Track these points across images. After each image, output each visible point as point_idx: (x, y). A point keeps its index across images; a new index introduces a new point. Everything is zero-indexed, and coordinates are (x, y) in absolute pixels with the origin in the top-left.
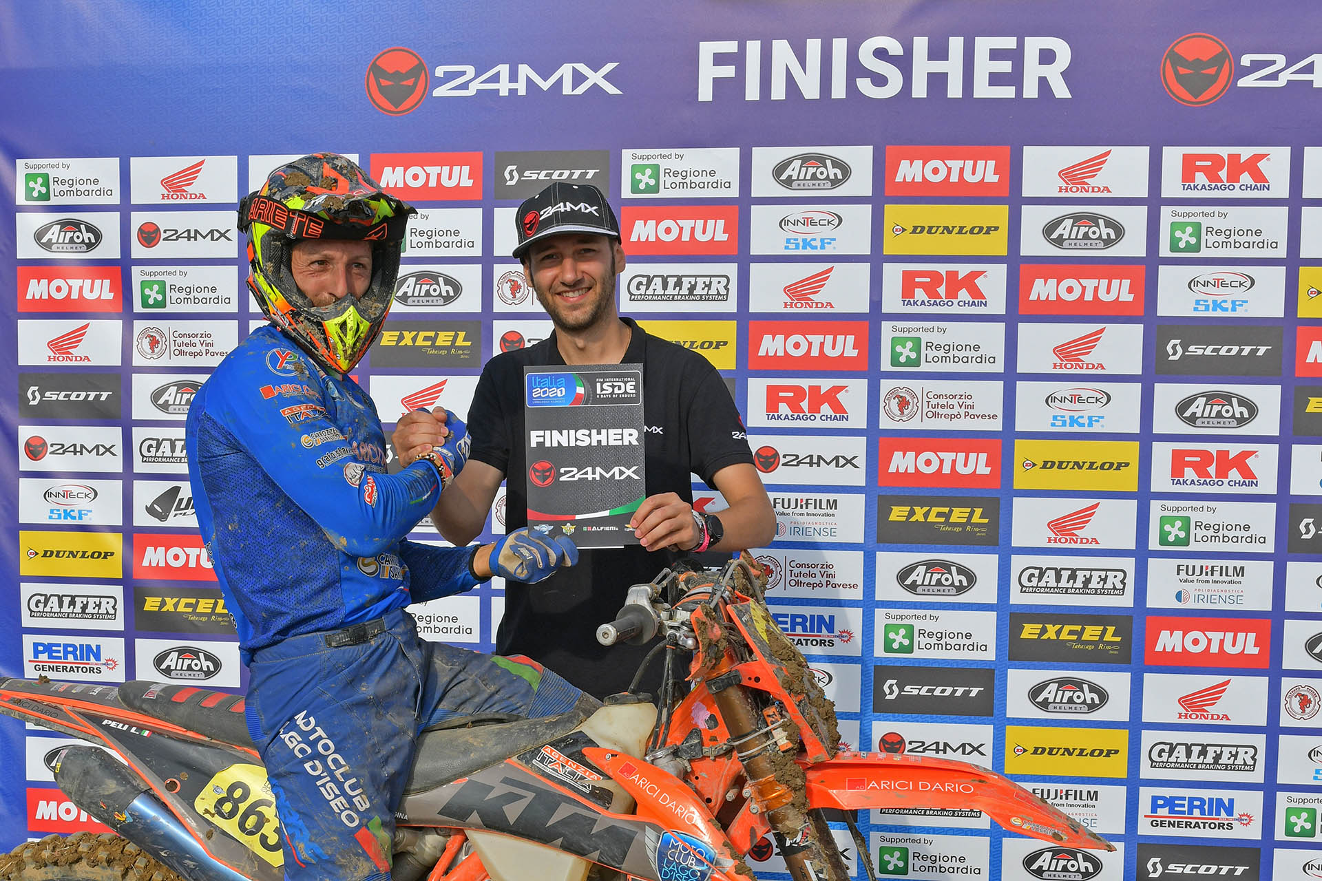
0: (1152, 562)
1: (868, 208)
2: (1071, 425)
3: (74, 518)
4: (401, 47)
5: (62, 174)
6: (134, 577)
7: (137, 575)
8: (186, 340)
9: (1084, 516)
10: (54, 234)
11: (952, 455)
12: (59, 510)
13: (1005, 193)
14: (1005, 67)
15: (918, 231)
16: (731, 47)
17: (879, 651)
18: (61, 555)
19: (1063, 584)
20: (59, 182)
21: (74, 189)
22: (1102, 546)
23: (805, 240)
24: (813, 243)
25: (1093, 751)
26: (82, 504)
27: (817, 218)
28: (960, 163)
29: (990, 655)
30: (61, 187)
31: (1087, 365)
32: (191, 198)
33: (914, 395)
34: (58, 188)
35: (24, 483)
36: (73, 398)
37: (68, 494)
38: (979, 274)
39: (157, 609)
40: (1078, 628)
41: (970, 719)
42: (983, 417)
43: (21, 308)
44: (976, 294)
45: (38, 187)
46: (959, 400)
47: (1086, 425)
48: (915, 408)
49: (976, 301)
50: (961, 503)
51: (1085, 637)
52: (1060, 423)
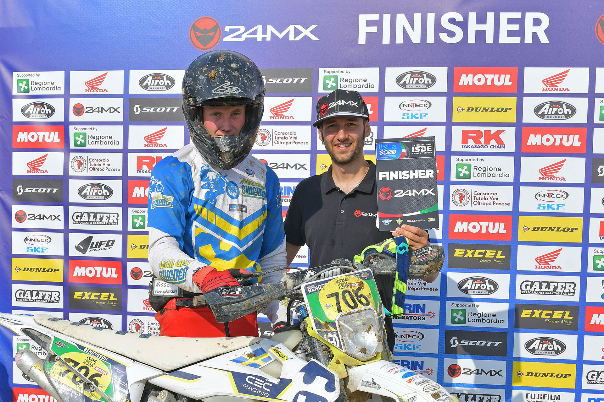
0: (589, 279)
1: (445, 98)
2: (548, 209)
3: (39, 252)
4: (207, 16)
5: (35, 79)
6: (69, 282)
7: (70, 281)
8: (96, 163)
9: (554, 256)
10: (31, 109)
11: (487, 224)
12: (32, 248)
13: (515, 91)
14: (516, 27)
15: (471, 109)
16: (375, 17)
17: (448, 323)
18: (32, 270)
19: (543, 289)
20: (34, 83)
21: (41, 87)
22: (563, 270)
23: (412, 114)
24: (416, 116)
25: (558, 375)
26: (44, 245)
27: (418, 103)
28: (492, 76)
29: (505, 325)
30: (35, 86)
31: (557, 178)
32: (100, 91)
33: (467, 193)
34: (34, 86)
35: (14, 233)
36: (39, 191)
37: (37, 240)
38: (501, 132)
39: (80, 298)
40: (551, 312)
41: (494, 358)
42: (503, 204)
43: (14, 146)
44: (500, 142)
45: (23, 86)
46: (490, 196)
47: (556, 209)
48: (468, 200)
49: (500, 145)
50: (491, 248)
51: (554, 317)
52: (542, 208)
